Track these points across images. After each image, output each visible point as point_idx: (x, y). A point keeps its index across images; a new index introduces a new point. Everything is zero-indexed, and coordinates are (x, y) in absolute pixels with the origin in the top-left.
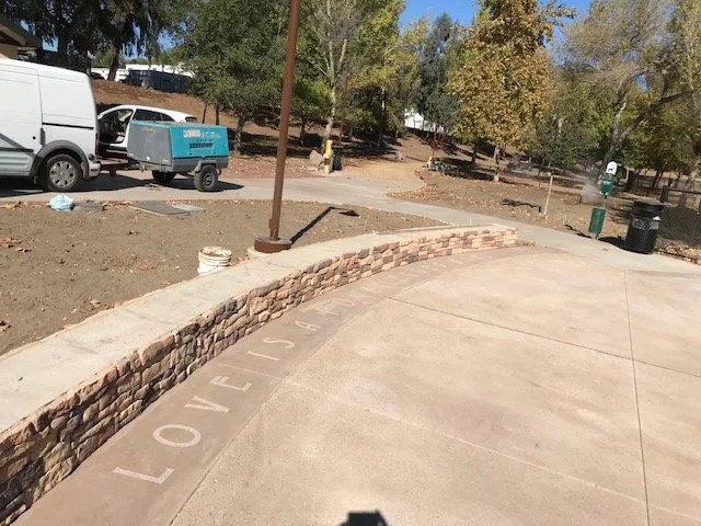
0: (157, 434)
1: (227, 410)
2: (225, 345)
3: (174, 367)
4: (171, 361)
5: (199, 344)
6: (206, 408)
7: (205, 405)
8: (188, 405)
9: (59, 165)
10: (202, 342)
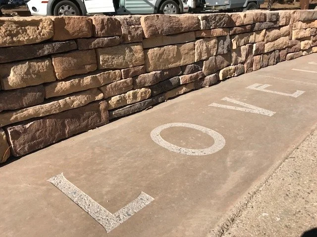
0: (156, 134)
1: (271, 113)
2: (265, 63)
3: (200, 63)
4: (196, 52)
5: (234, 47)
6: (239, 109)
7: (238, 106)
8: (215, 105)
9: (168, 6)
10: (239, 47)
